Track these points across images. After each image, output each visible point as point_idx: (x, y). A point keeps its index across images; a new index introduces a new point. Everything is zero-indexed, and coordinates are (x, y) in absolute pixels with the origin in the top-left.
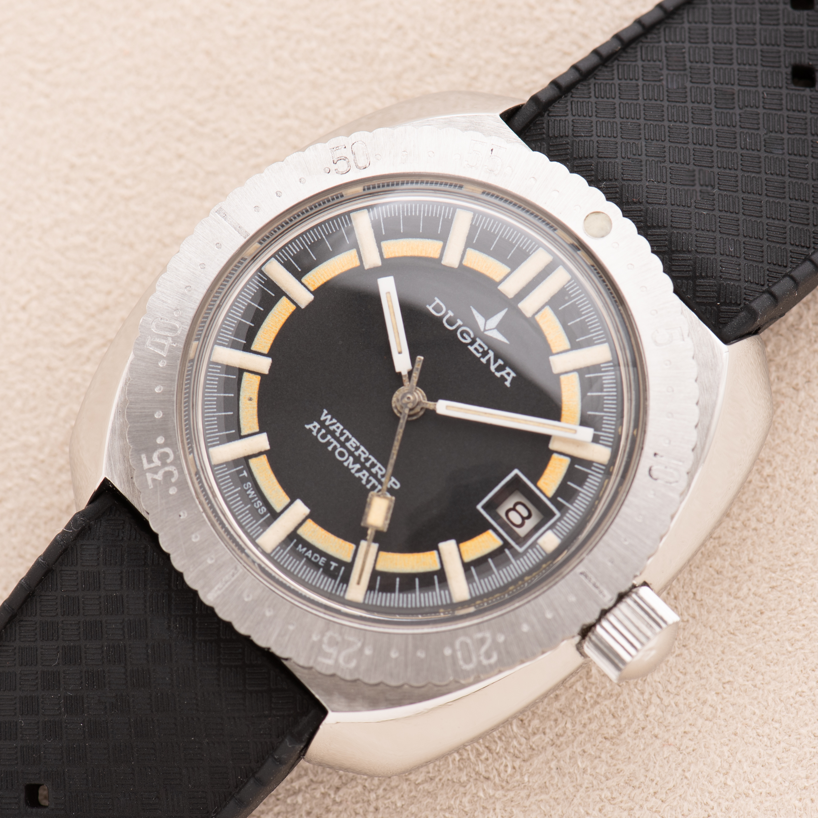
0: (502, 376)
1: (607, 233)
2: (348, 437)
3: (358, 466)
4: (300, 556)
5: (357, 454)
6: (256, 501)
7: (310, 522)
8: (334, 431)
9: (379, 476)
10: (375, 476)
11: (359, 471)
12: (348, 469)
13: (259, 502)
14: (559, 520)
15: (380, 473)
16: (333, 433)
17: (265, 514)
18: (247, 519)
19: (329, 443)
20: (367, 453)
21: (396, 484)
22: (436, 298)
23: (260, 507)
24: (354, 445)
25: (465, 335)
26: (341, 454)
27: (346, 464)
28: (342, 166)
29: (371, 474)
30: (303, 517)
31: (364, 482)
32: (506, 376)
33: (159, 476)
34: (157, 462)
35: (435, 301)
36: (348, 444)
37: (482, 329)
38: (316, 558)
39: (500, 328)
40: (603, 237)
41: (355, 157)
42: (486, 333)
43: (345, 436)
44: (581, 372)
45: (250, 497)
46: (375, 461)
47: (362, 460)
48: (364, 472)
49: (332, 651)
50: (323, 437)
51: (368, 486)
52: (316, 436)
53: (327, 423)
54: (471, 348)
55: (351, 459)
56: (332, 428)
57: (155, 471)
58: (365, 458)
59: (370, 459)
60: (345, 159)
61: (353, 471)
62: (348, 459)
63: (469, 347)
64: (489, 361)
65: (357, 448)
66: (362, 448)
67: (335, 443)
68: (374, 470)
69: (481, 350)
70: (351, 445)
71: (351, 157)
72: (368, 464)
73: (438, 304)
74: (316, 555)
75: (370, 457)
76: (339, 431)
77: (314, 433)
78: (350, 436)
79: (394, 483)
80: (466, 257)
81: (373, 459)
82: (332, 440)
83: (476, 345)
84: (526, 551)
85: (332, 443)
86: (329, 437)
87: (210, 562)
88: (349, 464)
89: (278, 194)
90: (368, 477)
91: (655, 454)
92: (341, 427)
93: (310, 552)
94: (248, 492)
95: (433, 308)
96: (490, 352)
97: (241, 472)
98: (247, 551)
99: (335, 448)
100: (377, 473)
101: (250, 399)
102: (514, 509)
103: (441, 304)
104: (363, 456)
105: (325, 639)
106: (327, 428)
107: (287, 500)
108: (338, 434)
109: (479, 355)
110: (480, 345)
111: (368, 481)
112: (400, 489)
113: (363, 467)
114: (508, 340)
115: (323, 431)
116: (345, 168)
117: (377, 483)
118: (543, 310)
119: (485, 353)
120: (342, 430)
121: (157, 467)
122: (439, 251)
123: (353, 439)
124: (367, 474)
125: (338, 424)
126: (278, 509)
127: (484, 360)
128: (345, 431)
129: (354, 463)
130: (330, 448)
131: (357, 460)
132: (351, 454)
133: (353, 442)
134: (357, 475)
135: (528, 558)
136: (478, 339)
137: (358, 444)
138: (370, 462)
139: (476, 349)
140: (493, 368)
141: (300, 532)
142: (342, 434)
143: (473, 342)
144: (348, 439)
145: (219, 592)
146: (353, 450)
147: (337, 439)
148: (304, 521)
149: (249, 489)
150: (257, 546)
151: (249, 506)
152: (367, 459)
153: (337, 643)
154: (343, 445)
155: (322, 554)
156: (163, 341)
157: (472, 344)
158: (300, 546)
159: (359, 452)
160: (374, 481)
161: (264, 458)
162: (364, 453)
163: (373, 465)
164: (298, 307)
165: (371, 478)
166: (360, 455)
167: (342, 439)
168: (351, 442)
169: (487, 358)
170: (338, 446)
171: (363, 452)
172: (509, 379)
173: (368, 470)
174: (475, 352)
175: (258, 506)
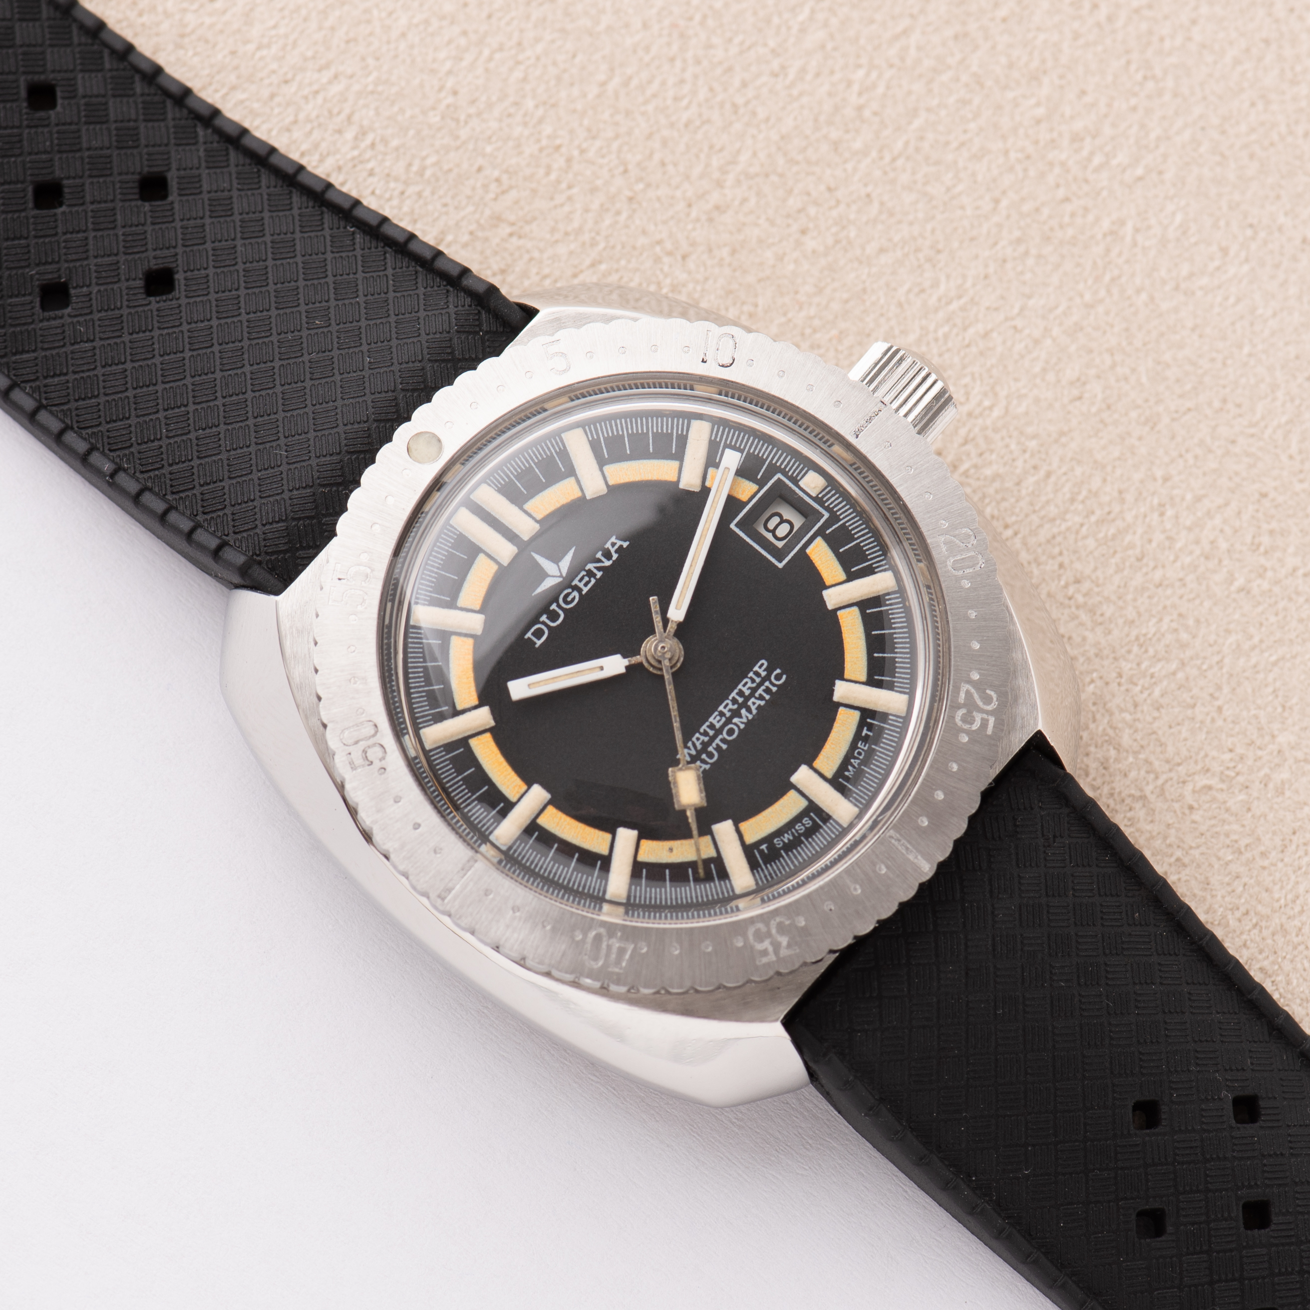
0: (616, 552)
1: (434, 436)
2: (708, 726)
3: (743, 711)
4: (859, 773)
5: (728, 714)
6: (797, 831)
7: (817, 764)
8: (703, 743)
9: (754, 685)
10: (754, 690)
11: (749, 710)
12: (749, 723)
13: (797, 827)
14: (785, 474)
15: (750, 685)
16: (705, 745)
17: (811, 819)
18: (819, 840)
19: (718, 748)
20: (727, 701)
21: (762, 665)
22: (526, 637)
23: (803, 825)
24: (718, 718)
25: (569, 599)
26: (731, 731)
27: (742, 726)
28: (374, 754)
29: (752, 695)
30: (811, 772)
31: (762, 703)
32: (616, 547)
33: (784, 940)
34: (766, 945)
35: (529, 638)
36: (718, 726)
37: (560, 579)
38: (859, 754)
39: (556, 559)
40: (439, 441)
41: (362, 740)
42: (564, 575)
43: (708, 730)
44: (602, 463)
45: (791, 838)
46: (736, 691)
47: (735, 707)
48: (750, 703)
49: (978, 717)
50: (711, 756)
51: (767, 697)
52: (711, 764)
53: (693, 752)
54: (585, 590)
55: (735, 720)
56: (699, 747)
57: (777, 946)
58: (733, 704)
59: (734, 698)
60: (365, 752)
61: (750, 717)
62: (736, 724)
63: (584, 593)
64: (598, 569)
65: (722, 714)
66: (721, 708)
67: (717, 741)
68: (747, 692)
69: (586, 579)
70: (718, 722)
71: (362, 745)
72: (740, 700)
73: (533, 634)
74: (856, 754)
75: (730, 698)
76: (702, 738)
77: (707, 767)
78: (707, 723)
79: (760, 667)
80: (469, 607)
81: (734, 694)
82: (714, 745)
83: (581, 585)
84: (827, 509)
85: (717, 745)
86: (710, 749)
87: (884, 870)
88: (742, 723)
89: (417, 826)
90: (756, 698)
91: (703, 361)
92: (697, 735)
93: (852, 761)
94: (786, 841)
95: (539, 639)
96: (587, 568)
97: (761, 852)
98: (857, 838)
99: (724, 741)
100: (749, 688)
101: (671, 850)
102: (773, 532)
103: (532, 630)
104: (730, 706)
105: (966, 727)
106: (699, 753)
107: (792, 793)
108: (706, 739)
109: (593, 581)
110: (580, 580)
111: (761, 698)
112: (766, 660)
113: (745, 705)
114: (570, 549)
115: (704, 756)
116: (378, 749)
117: (763, 688)
118: (529, 511)
119: (590, 574)
120: (701, 734)
121: (772, 943)
122: (465, 639)
123: (711, 720)
124: (753, 700)
125: (694, 739)
126: (804, 803)
127: (599, 574)
128: (702, 730)
129: (740, 716)
130: (724, 747)
131: (736, 713)
132: (729, 721)
133: (714, 719)
134: (754, 712)
135: (836, 506)
136: (573, 584)
137: (716, 713)
138: (737, 697)
139: (586, 585)
140: (608, 563)
141: (829, 774)
142: (705, 734)
143: (576, 588)
144: (712, 726)
145: (919, 857)
146: (724, 719)
147: (713, 739)
148: (816, 771)
149: (782, 840)
150: (851, 826)
151: (803, 838)
152: (734, 701)
153: (970, 712)
154: (719, 732)
155: (853, 746)
156: (614, 950)
157: (579, 590)
158: (847, 773)
159: (725, 711)
160: (760, 691)
161: (743, 826)
162: (727, 705)
163: (741, 693)
164: (550, 802)
165: (757, 695)
166: (730, 710)
167: (711, 733)
168: (715, 722)
169: (595, 571)
170: (720, 737)
171: (725, 707)
172: (619, 543)
173: (747, 699)
174: (590, 586)
175: (802, 827)
